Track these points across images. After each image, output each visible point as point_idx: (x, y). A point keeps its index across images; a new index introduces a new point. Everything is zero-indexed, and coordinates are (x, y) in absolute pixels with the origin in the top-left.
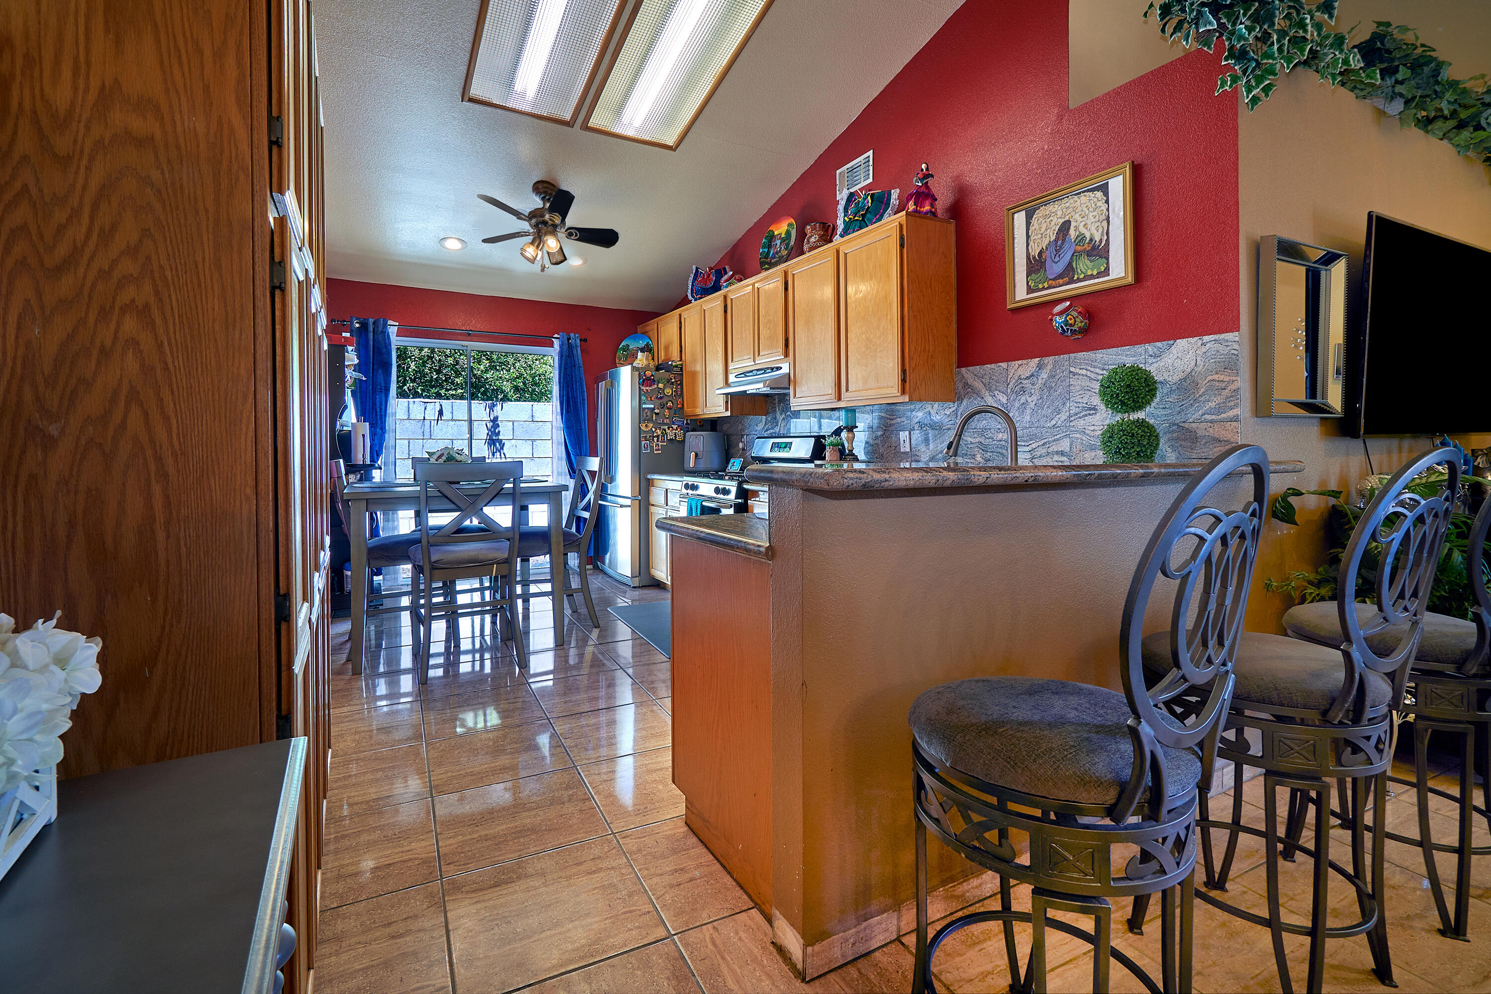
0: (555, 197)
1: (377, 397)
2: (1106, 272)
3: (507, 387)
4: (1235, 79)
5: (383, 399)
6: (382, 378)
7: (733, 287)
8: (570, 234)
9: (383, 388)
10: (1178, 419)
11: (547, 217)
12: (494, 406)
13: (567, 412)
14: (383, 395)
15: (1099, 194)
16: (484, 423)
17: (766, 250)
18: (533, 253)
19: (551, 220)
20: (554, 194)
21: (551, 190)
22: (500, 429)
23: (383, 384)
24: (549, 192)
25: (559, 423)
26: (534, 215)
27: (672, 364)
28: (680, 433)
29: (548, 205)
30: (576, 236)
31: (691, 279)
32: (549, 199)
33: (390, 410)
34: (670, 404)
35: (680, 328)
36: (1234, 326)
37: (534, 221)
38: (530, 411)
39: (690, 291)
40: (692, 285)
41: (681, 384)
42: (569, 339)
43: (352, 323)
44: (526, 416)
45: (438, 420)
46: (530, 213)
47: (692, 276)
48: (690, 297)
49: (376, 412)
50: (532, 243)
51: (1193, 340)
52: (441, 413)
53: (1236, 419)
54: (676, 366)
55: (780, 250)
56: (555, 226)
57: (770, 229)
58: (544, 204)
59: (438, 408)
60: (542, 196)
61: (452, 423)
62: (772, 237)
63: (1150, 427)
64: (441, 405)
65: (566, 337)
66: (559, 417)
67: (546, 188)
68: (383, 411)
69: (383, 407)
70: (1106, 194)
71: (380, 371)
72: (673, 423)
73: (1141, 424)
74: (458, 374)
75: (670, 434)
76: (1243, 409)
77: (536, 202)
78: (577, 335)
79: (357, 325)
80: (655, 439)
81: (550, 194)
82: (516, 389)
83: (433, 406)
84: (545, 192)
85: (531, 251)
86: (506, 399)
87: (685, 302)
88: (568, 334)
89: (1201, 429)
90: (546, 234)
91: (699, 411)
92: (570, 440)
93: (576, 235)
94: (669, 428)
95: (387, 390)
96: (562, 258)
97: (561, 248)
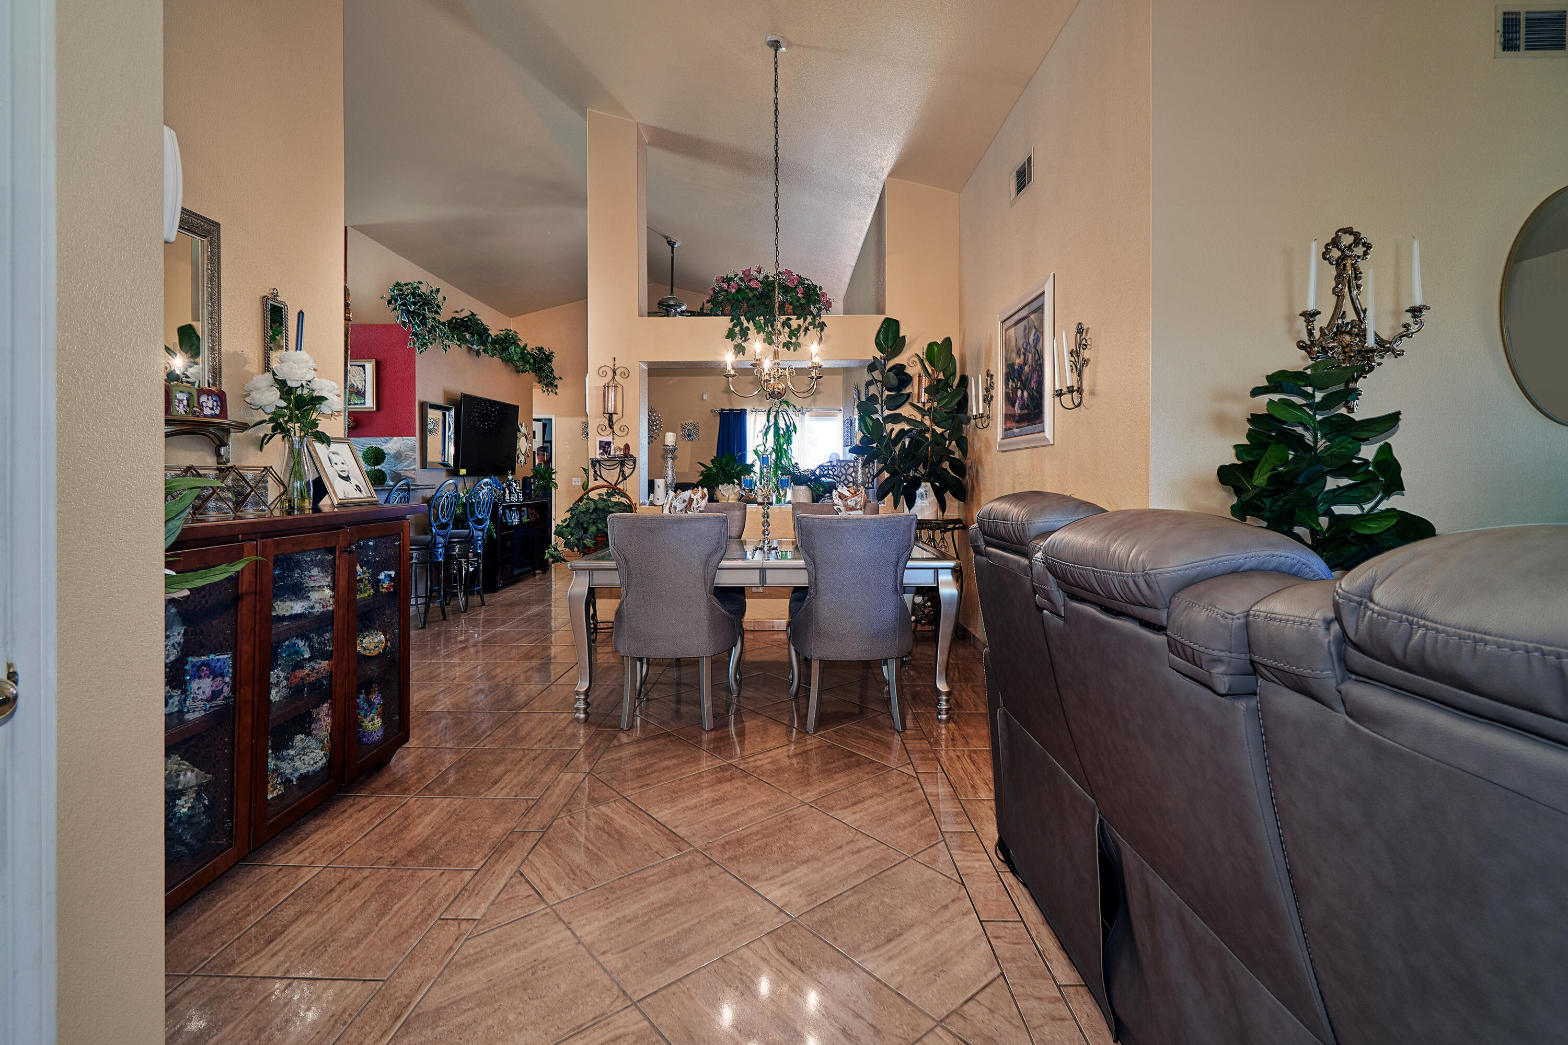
2: (364, 403)
4: (414, 343)
10: (394, 469)
15: (361, 368)
36: (414, 435)
51: (400, 438)
53: (415, 469)
63: (383, 472)
70: (364, 370)
73: (380, 471)
76: (417, 465)
89: (403, 473)
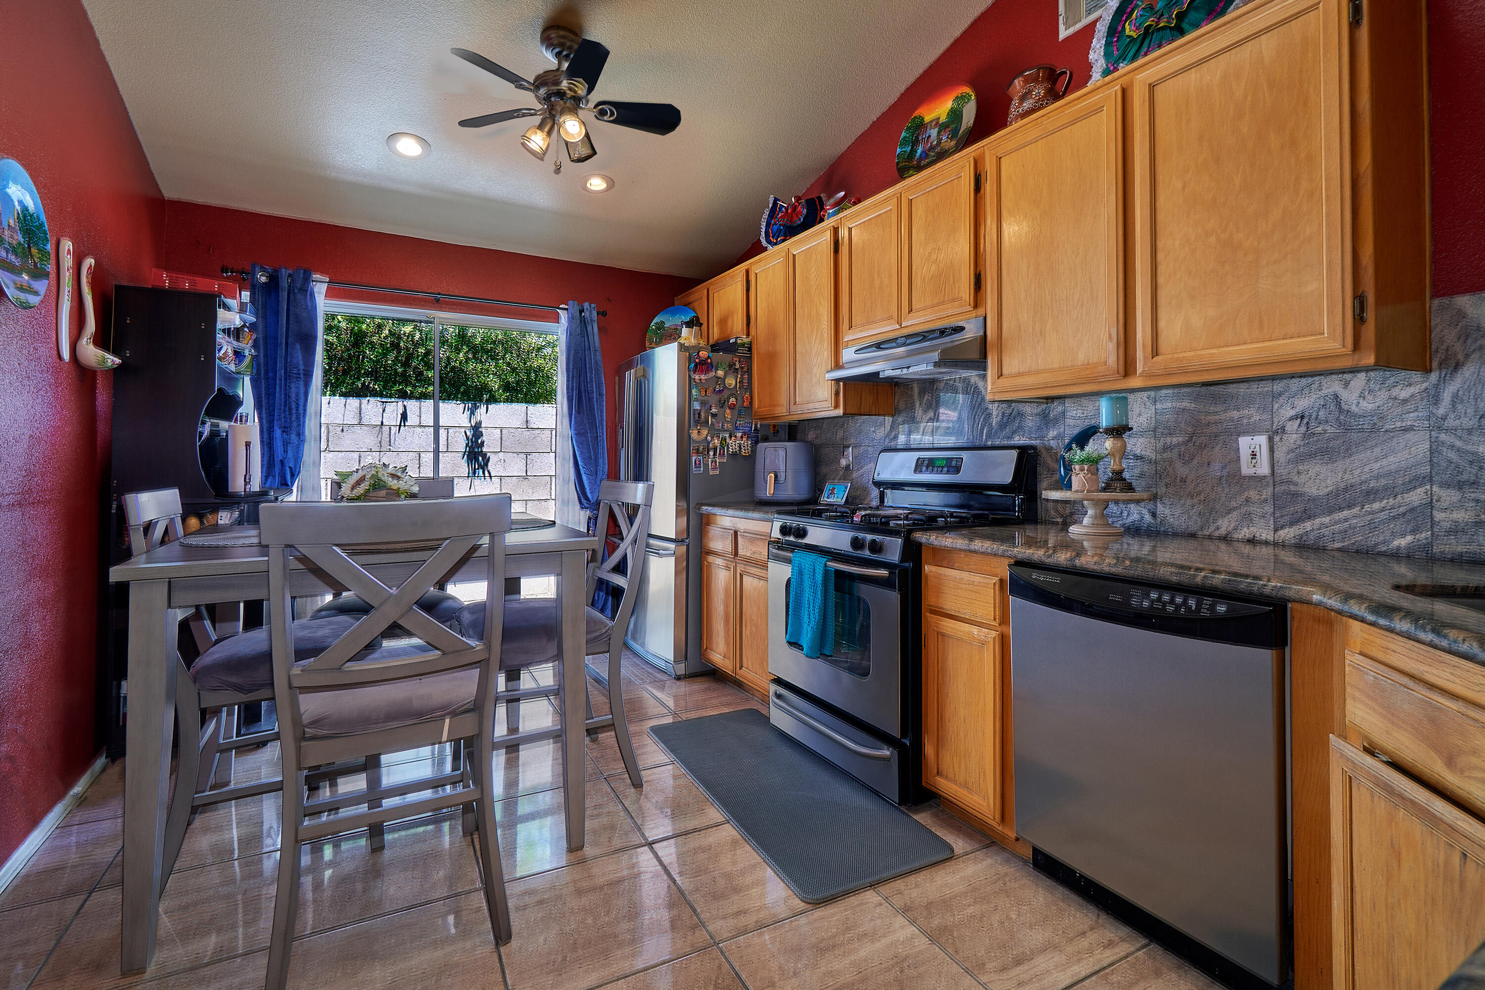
0: (577, 53)
1: (293, 385)
3: (495, 384)
5: (302, 390)
6: (300, 357)
7: (845, 213)
8: (602, 113)
9: (302, 372)
11: (565, 84)
12: (476, 408)
13: (578, 412)
14: (302, 383)
16: (463, 430)
17: (909, 149)
18: (541, 143)
19: (570, 89)
20: (576, 47)
21: (571, 41)
22: (484, 438)
23: (302, 367)
24: (568, 43)
25: (565, 429)
26: (544, 80)
27: (736, 343)
28: (747, 443)
29: (566, 65)
30: (611, 116)
31: (766, 216)
32: (567, 56)
33: (311, 408)
34: (732, 400)
35: (748, 290)
37: (542, 91)
38: (524, 415)
39: (763, 234)
40: (768, 224)
41: (749, 371)
42: (581, 311)
43: (254, 275)
44: (518, 422)
45: (400, 426)
46: (538, 78)
47: (767, 213)
48: (764, 242)
49: (290, 409)
50: (540, 127)
52: (404, 417)
54: (743, 345)
55: (939, 143)
56: (577, 100)
57: (917, 113)
58: (560, 63)
59: (401, 411)
60: (557, 50)
61: (419, 430)
62: (920, 126)
64: (405, 407)
65: (577, 308)
66: (566, 421)
67: (563, 37)
68: (301, 408)
69: (301, 402)
71: (298, 346)
72: (737, 428)
74: (430, 367)
75: (733, 445)
77: (548, 60)
78: (593, 306)
79: (263, 279)
80: (711, 453)
81: (570, 48)
82: (507, 387)
83: (394, 408)
84: (561, 45)
85: (538, 140)
86: (493, 400)
87: (756, 249)
88: (581, 303)
90: (562, 113)
91: (781, 411)
92: (582, 453)
93: (612, 114)
94: (730, 437)
95: (308, 375)
96: (589, 152)
97: (587, 135)
